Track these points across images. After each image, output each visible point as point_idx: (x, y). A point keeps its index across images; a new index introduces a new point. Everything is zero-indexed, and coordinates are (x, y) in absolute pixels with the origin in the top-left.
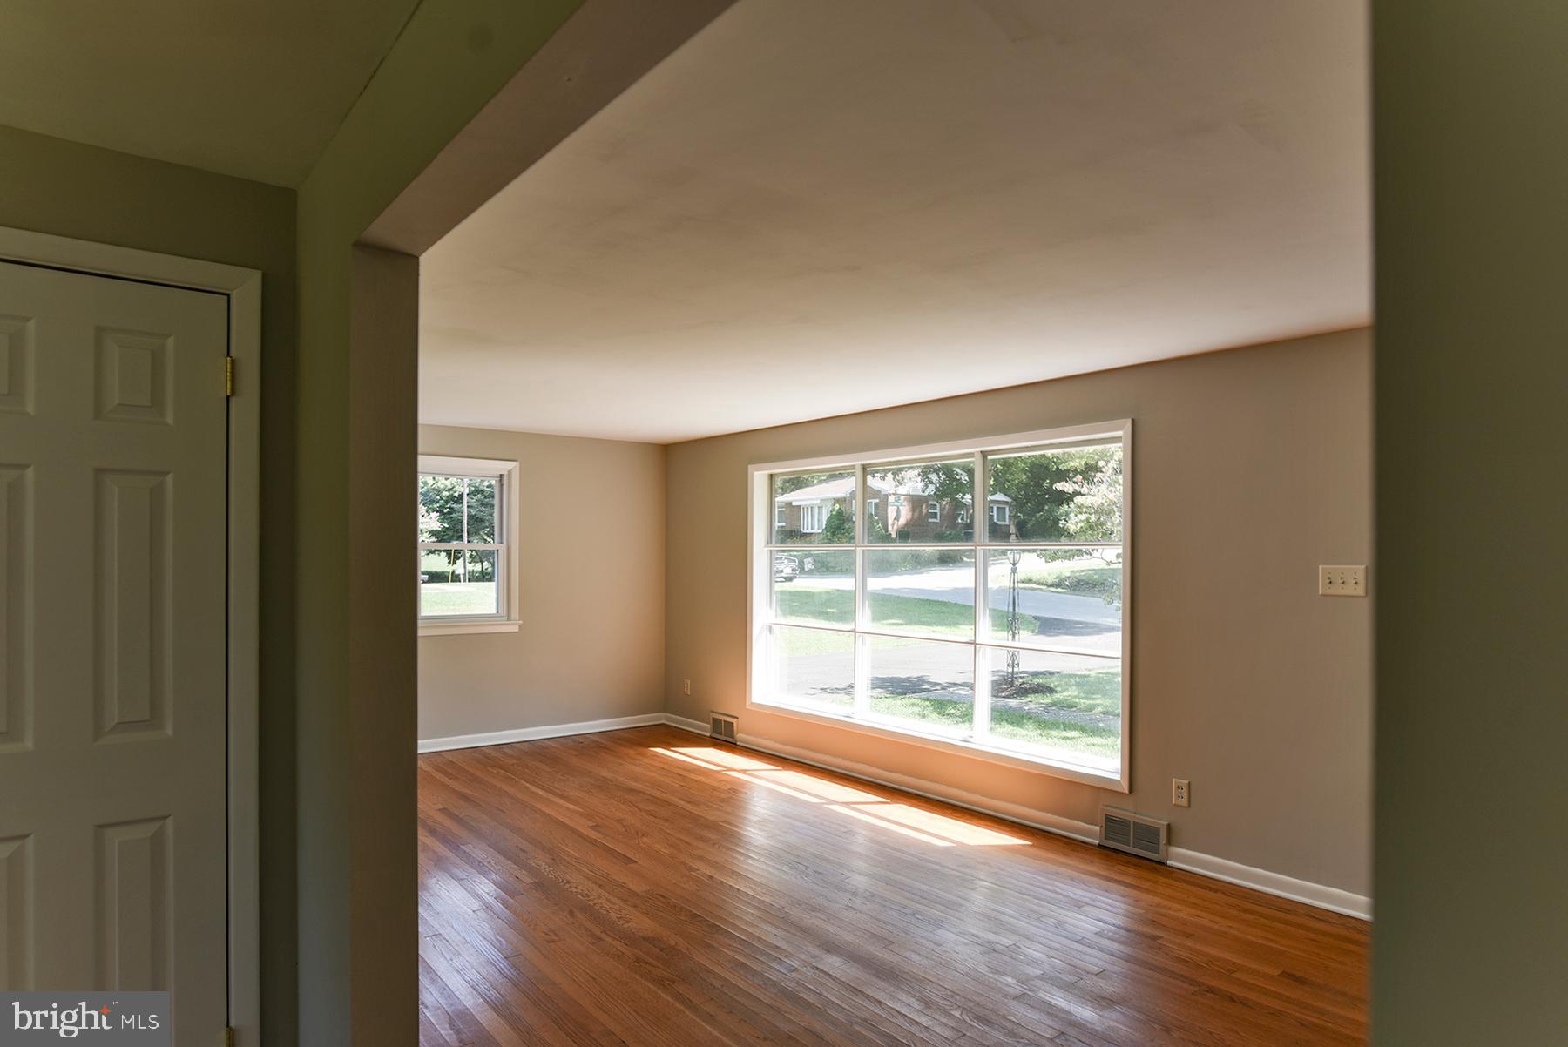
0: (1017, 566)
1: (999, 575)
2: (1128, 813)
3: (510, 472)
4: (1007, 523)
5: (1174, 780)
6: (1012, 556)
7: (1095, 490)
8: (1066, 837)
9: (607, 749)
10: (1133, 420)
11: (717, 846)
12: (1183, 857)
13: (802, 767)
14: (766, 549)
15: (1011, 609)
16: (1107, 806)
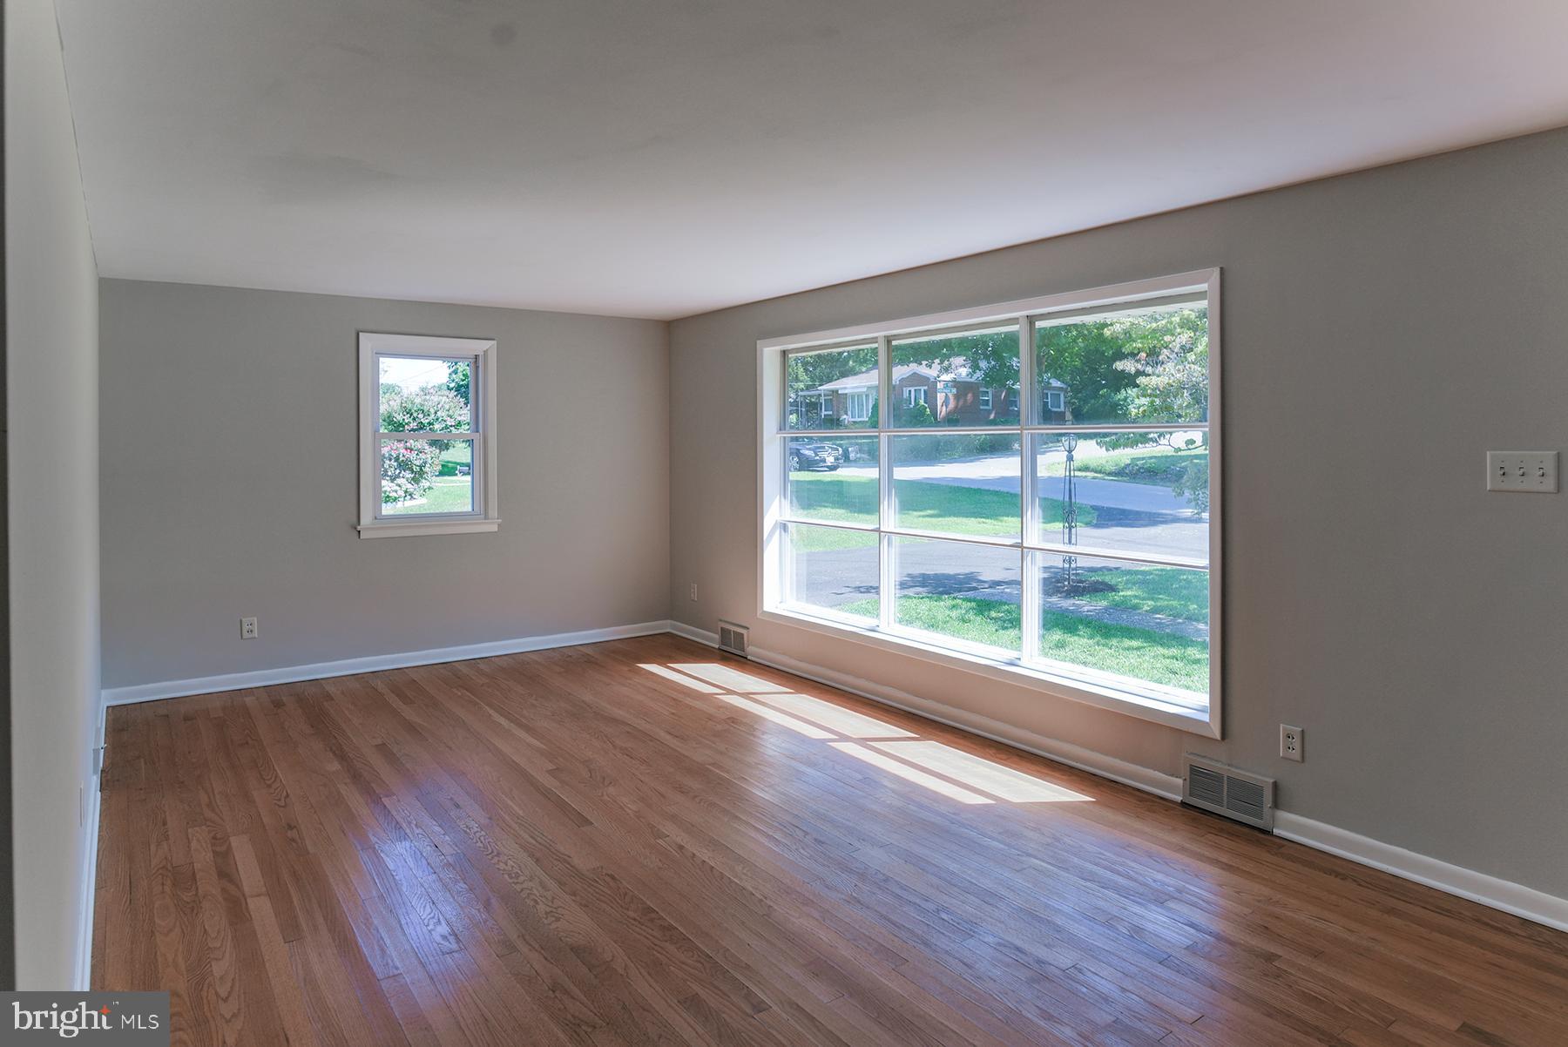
0: (1073, 453)
1: (1051, 463)
2: (1219, 765)
3: (485, 352)
4: (1062, 409)
5: (1281, 725)
6: (1067, 442)
7: (1160, 369)
8: (1139, 790)
9: (597, 664)
10: (1222, 269)
11: (697, 800)
12: (1292, 825)
13: (820, 688)
14: (779, 435)
15: (1067, 499)
16: (1192, 753)
